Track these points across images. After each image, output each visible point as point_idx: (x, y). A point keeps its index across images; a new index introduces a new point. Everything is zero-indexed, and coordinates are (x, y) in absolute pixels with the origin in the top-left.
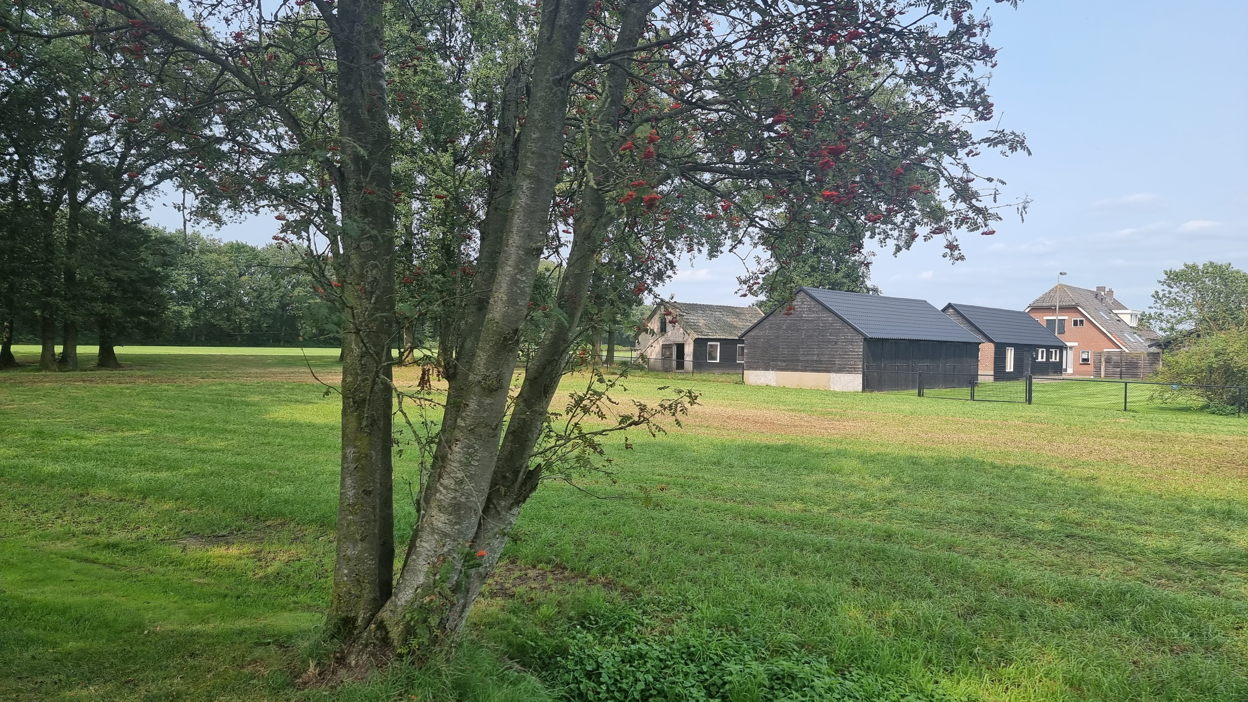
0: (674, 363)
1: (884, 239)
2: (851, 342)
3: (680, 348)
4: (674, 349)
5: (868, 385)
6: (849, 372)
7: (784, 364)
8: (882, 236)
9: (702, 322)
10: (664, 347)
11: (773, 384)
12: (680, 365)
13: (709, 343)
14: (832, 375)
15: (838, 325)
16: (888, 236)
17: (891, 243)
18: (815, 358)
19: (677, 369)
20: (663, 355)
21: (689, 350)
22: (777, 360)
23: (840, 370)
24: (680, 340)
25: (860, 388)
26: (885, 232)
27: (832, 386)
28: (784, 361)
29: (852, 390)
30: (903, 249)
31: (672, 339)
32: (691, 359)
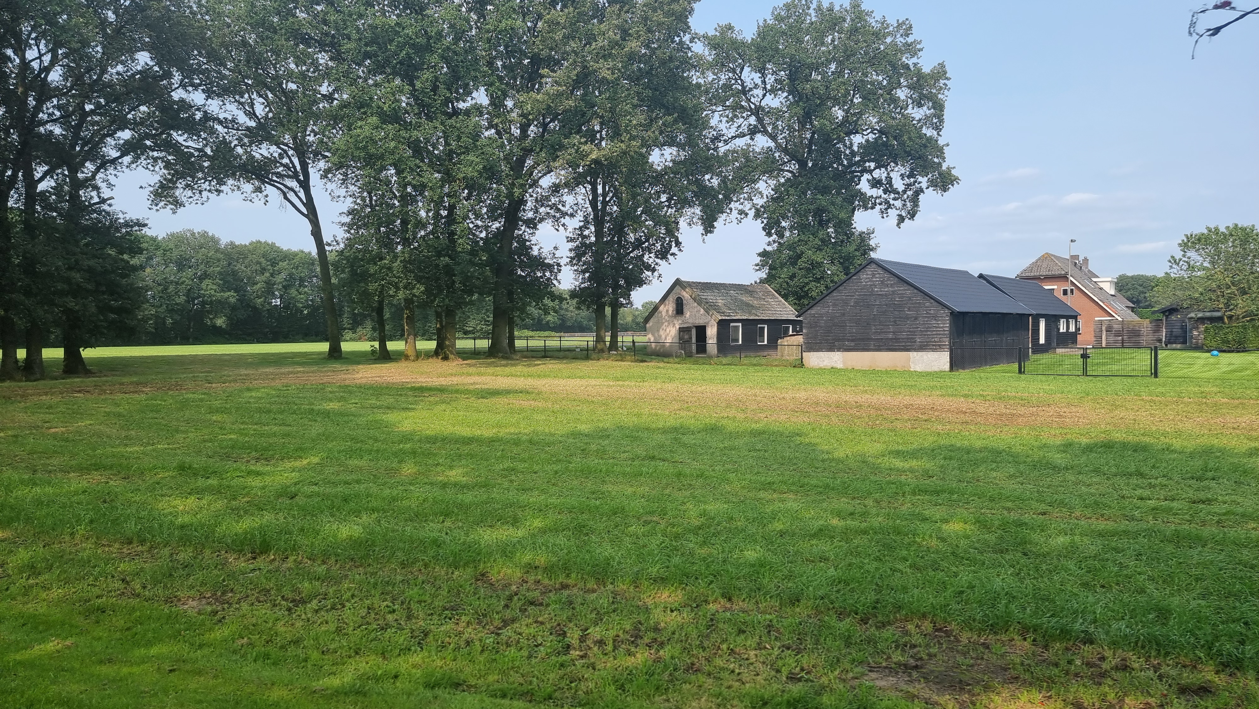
0: (694, 347)
1: (886, 209)
2: (935, 317)
3: (701, 331)
4: (694, 332)
5: (955, 364)
6: (933, 350)
7: (853, 344)
8: (883, 207)
9: (720, 302)
10: (681, 330)
11: (840, 365)
12: (702, 347)
13: (732, 324)
14: (913, 355)
15: (919, 298)
16: (889, 206)
17: (893, 213)
18: (890, 336)
19: (698, 352)
20: (680, 339)
21: (712, 332)
22: (844, 340)
23: (922, 348)
24: (701, 322)
25: (947, 367)
26: (887, 202)
27: (912, 365)
28: (853, 341)
29: (936, 369)
30: (907, 220)
31: (690, 321)
32: (715, 341)
